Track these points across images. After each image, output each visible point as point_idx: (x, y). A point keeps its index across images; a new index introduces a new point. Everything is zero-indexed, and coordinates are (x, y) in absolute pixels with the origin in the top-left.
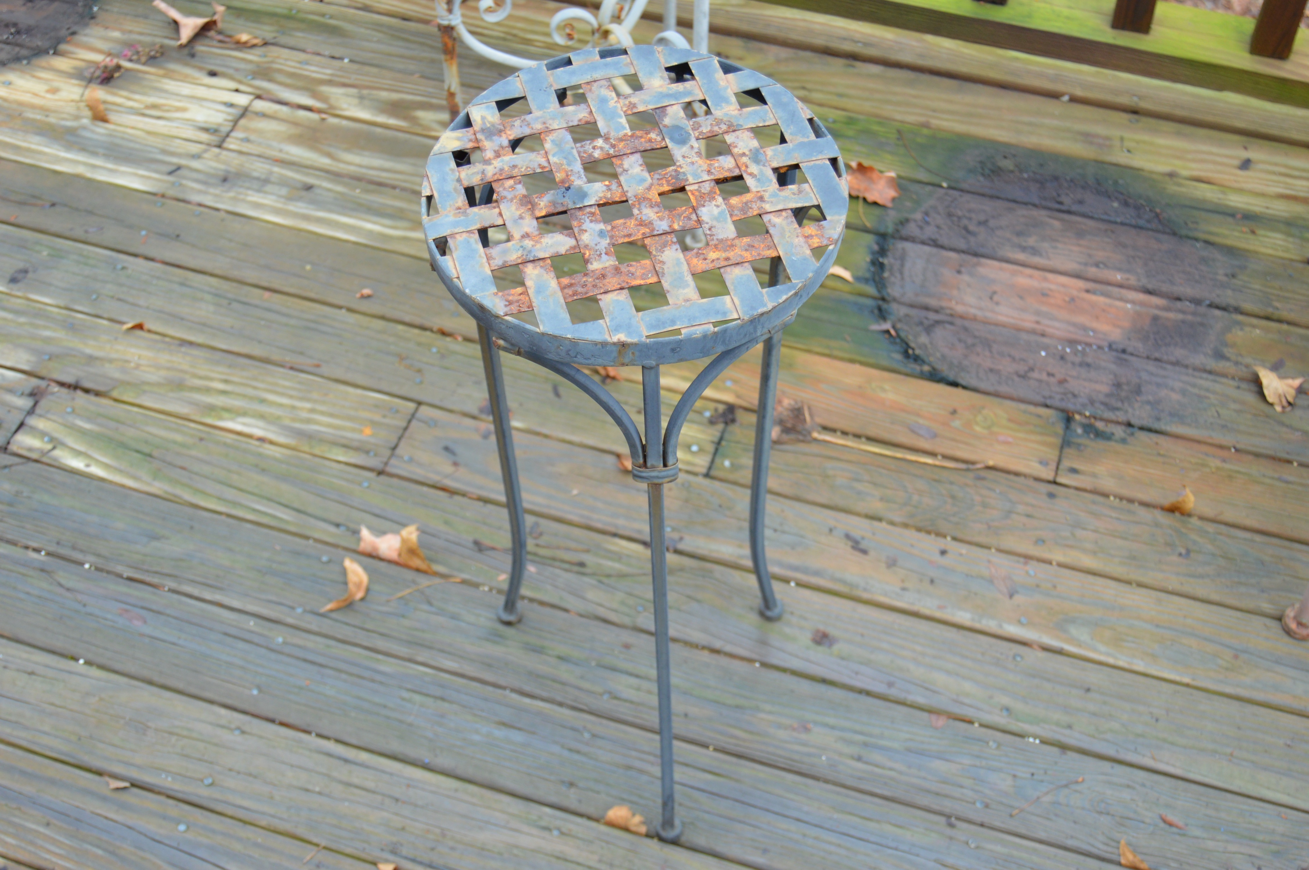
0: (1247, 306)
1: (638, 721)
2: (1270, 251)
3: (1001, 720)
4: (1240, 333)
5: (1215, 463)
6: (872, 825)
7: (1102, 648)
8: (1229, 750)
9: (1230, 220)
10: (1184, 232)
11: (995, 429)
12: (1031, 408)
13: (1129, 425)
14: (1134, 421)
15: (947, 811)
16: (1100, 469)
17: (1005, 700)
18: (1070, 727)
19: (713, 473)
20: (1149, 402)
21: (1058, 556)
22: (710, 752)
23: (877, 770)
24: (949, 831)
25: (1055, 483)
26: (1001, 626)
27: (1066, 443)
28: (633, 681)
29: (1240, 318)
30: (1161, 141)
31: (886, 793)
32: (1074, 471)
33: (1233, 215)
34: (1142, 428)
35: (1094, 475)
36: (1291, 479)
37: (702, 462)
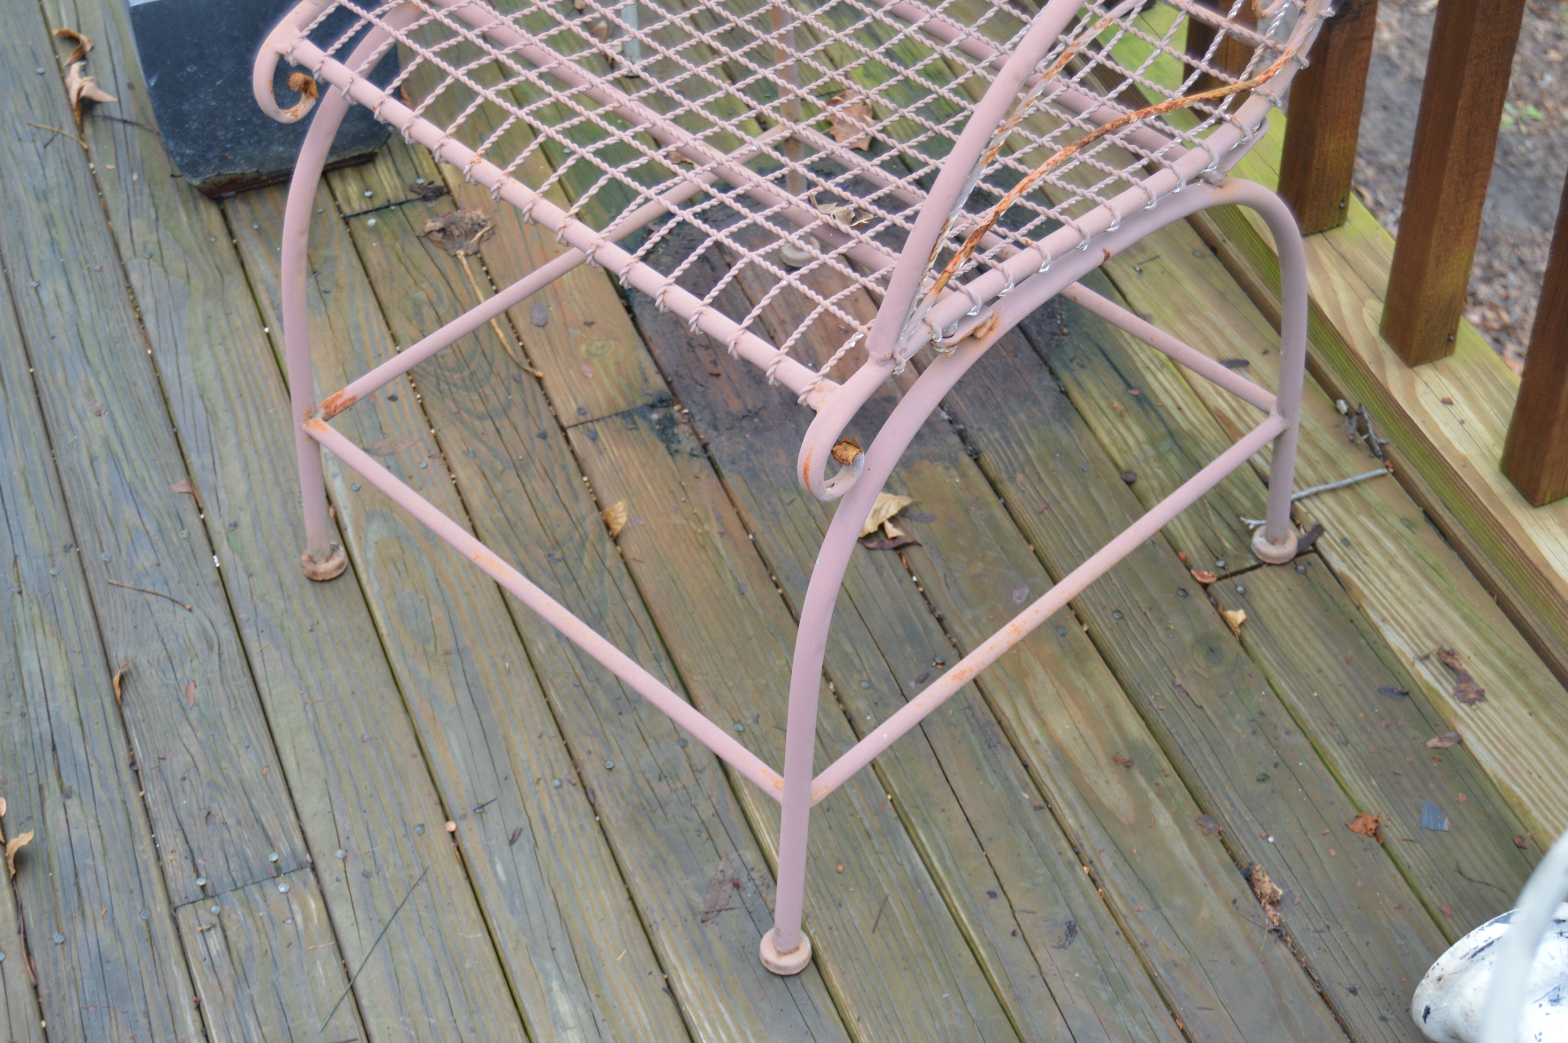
0: (989, 459)
1: (23, 314)
2: (1106, 440)
3: (217, 526)
4: (940, 469)
5: (712, 528)
6: (23, 500)
7: (371, 554)
8: (318, 697)
9: (1121, 387)
10: (1057, 365)
11: (595, 360)
12: (651, 370)
13: (705, 447)
14: (712, 447)
15: (81, 539)
16: (614, 451)
17: (245, 519)
18: (250, 576)
19: (353, 221)
20: (751, 446)
21: (465, 474)
22: (25, 371)
23: (90, 476)
24: (58, 549)
25: (563, 429)
26: (335, 476)
27: (626, 415)
28: (63, 290)
29: (966, 460)
30: (1191, 288)
31: (68, 494)
32: (594, 438)
33: (1129, 386)
34: (710, 459)
35: (600, 452)
36: (750, 593)
37: (357, 205)
